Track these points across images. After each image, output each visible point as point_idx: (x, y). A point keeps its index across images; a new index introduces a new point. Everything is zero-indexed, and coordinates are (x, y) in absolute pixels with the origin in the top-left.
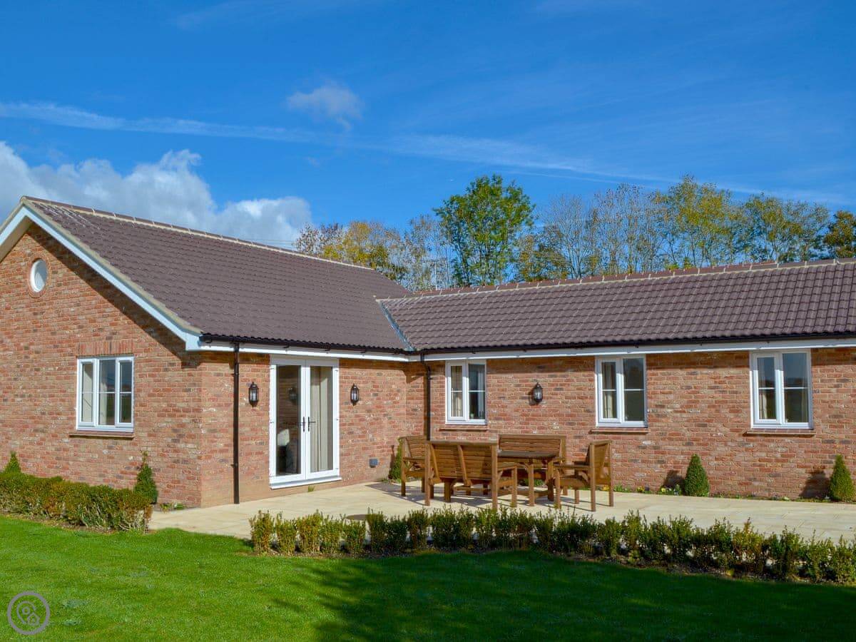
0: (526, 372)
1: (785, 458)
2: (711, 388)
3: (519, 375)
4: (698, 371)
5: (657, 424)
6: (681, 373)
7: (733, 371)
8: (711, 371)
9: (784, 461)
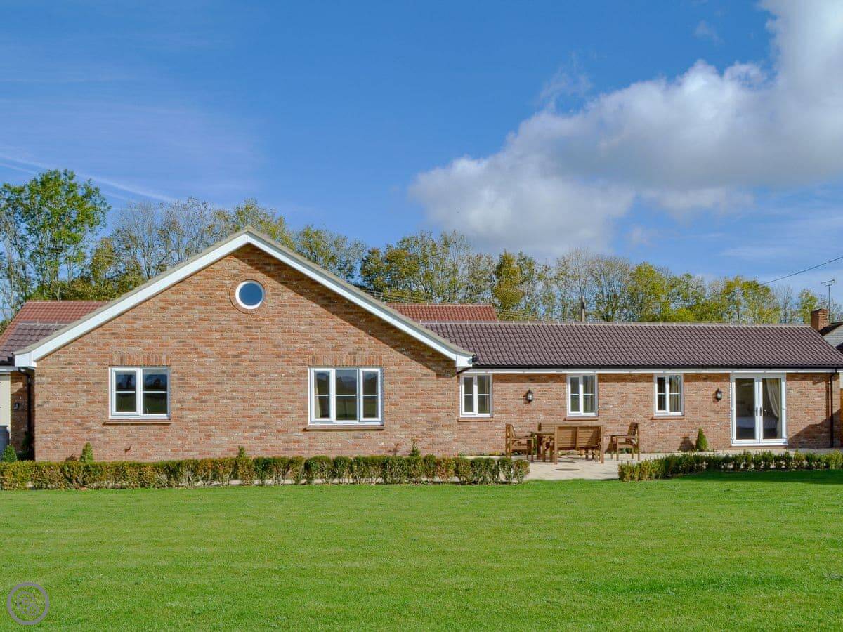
0: (522, 382)
1: (670, 431)
2: (634, 393)
3: (516, 384)
4: (628, 384)
5: (604, 414)
6: (617, 385)
7: (645, 384)
8: (634, 384)
9: (670, 433)
